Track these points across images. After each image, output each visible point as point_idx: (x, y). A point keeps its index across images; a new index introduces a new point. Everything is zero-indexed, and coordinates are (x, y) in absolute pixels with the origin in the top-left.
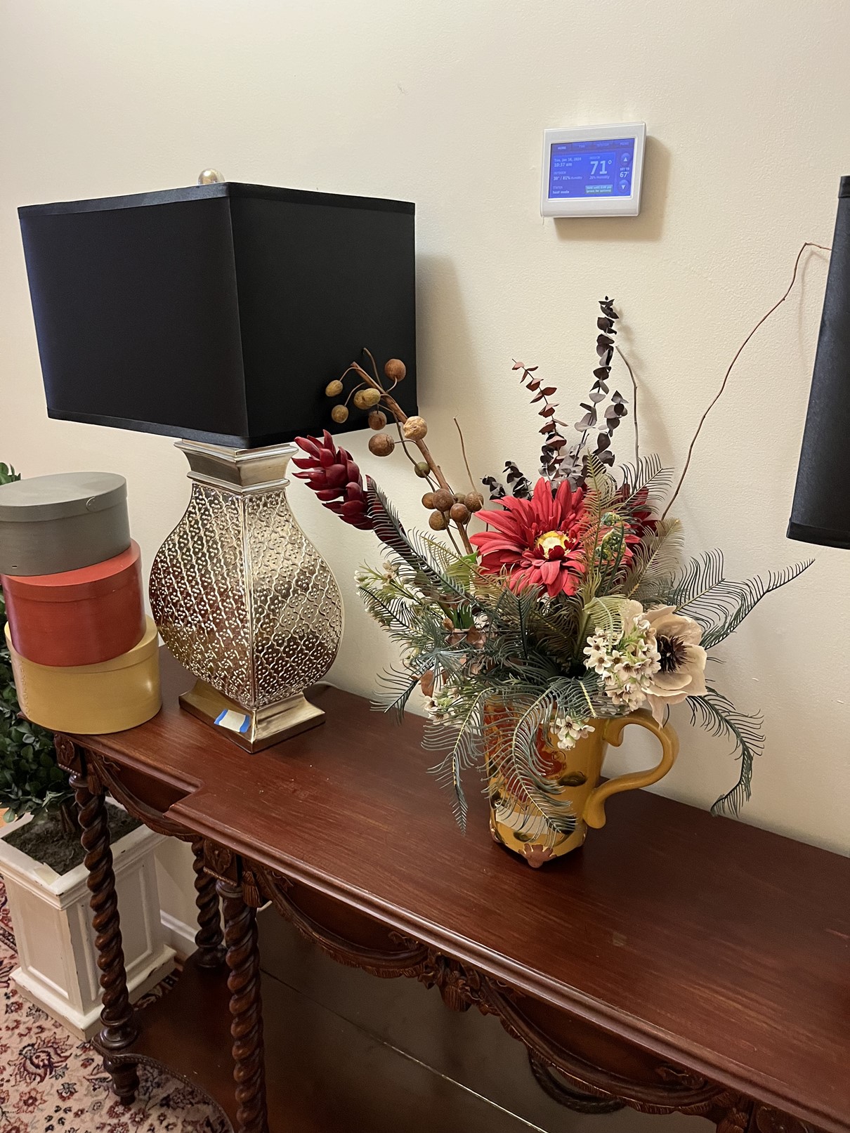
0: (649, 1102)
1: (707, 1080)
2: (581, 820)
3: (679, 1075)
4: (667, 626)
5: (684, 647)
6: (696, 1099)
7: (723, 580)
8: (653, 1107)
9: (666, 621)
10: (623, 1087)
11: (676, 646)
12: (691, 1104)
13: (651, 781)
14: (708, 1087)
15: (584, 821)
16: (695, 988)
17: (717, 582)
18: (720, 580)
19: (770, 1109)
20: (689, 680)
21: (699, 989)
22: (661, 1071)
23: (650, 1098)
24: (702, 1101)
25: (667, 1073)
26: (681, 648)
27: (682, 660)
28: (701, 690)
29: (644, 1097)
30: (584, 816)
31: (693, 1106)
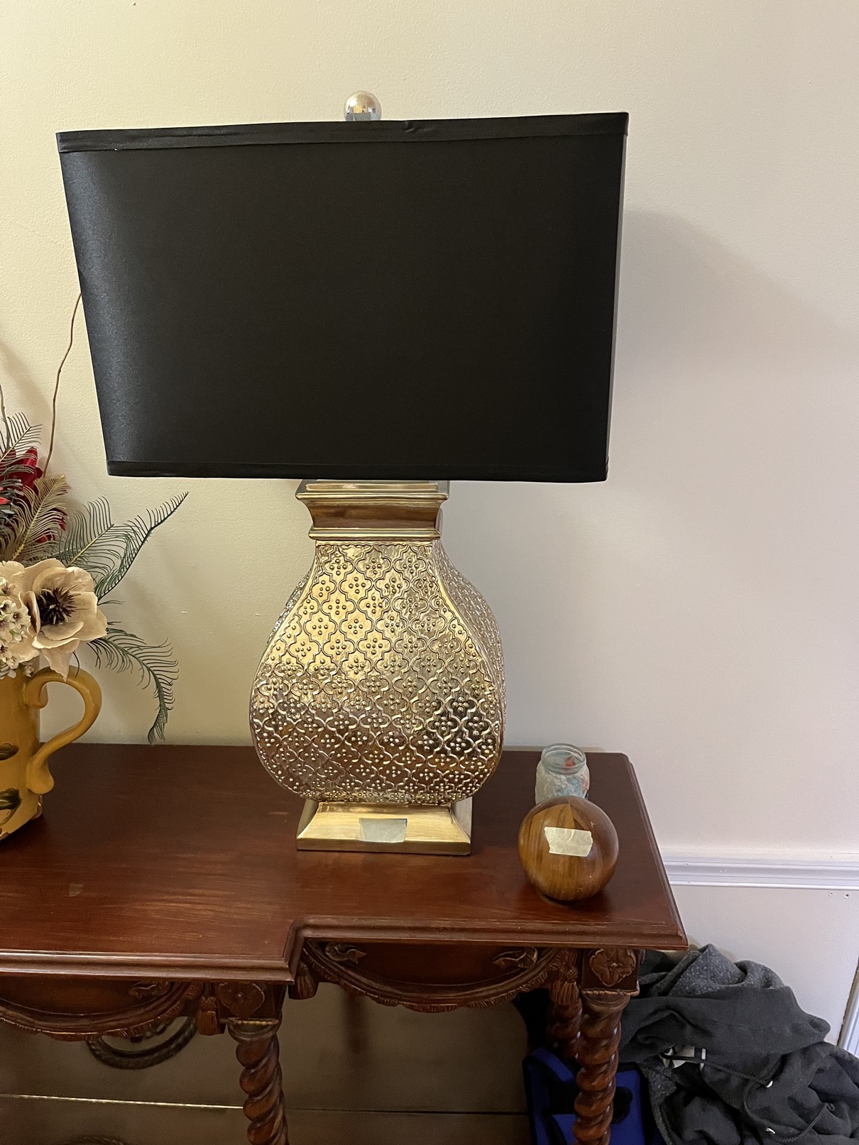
0: (132, 1024)
1: (173, 982)
2: (27, 791)
3: (148, 988)
4: (50, 579)
5: (71, 596)
6: (168, 1003)
7: (112, 526)
8: (136, 1028)
9: (47, 575)
10: (106, 1022)
11: (61, 597)
12: (166, 1010)
13: (81, 732)
14: (175, 988)
15: (30, 791)
16: (148, 905)
17: (106, 528)
18: (109, 526)
19: (226, 983)
20: (80, 626)
21: (151, 905)
22: (133, 992)
23: (131, 1021)
24: (174, 1003)
25: (139, 991)
26: (67, 597)
27: (69, 609)
28: (99, 632)
29: (126, 1022)
30: (28, 786)
31: (168, 1011)
